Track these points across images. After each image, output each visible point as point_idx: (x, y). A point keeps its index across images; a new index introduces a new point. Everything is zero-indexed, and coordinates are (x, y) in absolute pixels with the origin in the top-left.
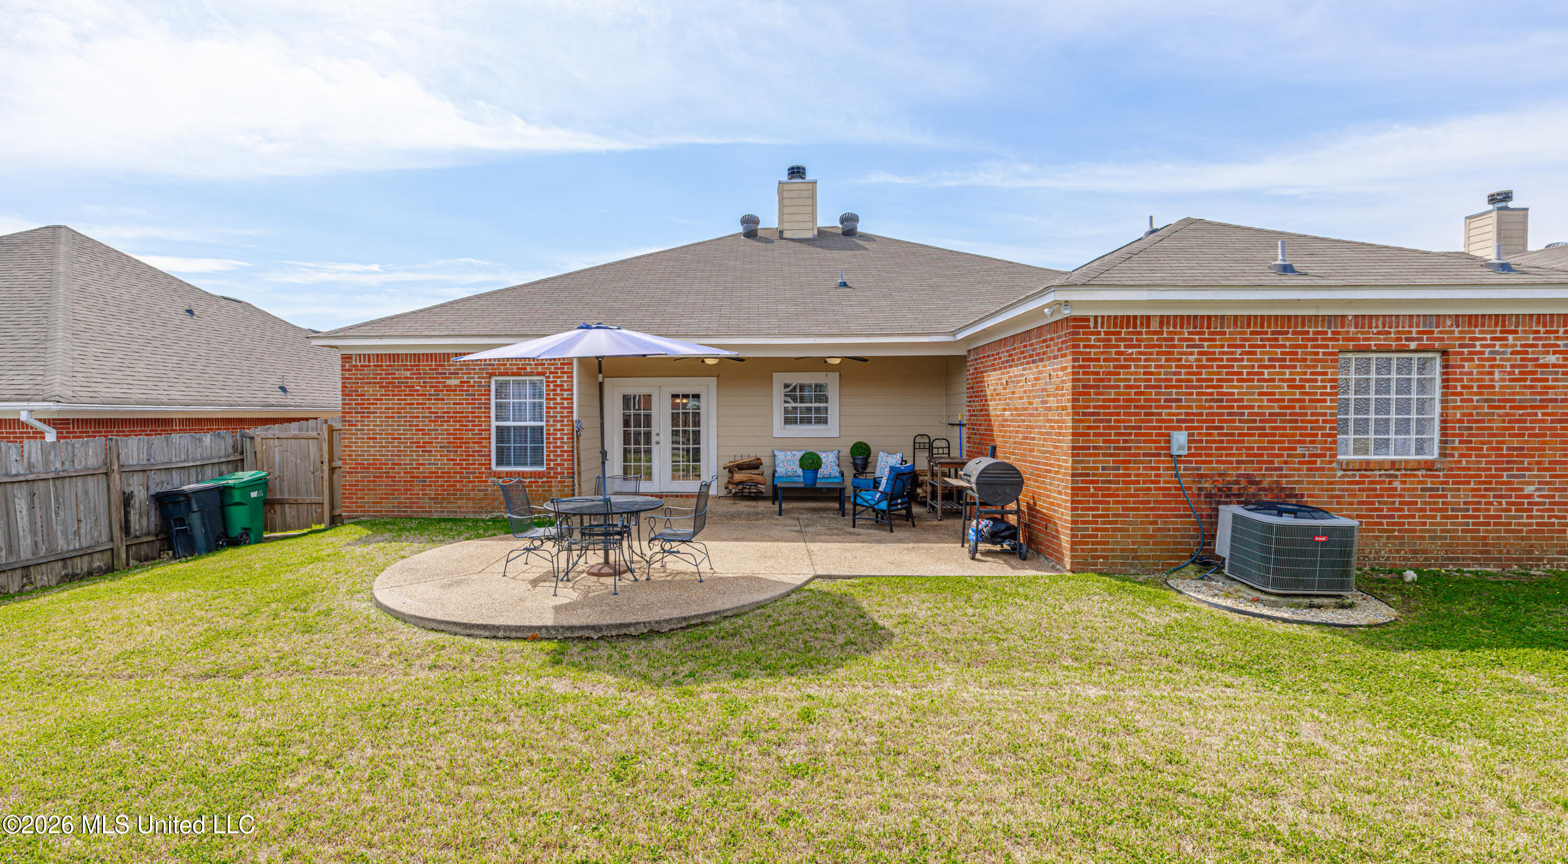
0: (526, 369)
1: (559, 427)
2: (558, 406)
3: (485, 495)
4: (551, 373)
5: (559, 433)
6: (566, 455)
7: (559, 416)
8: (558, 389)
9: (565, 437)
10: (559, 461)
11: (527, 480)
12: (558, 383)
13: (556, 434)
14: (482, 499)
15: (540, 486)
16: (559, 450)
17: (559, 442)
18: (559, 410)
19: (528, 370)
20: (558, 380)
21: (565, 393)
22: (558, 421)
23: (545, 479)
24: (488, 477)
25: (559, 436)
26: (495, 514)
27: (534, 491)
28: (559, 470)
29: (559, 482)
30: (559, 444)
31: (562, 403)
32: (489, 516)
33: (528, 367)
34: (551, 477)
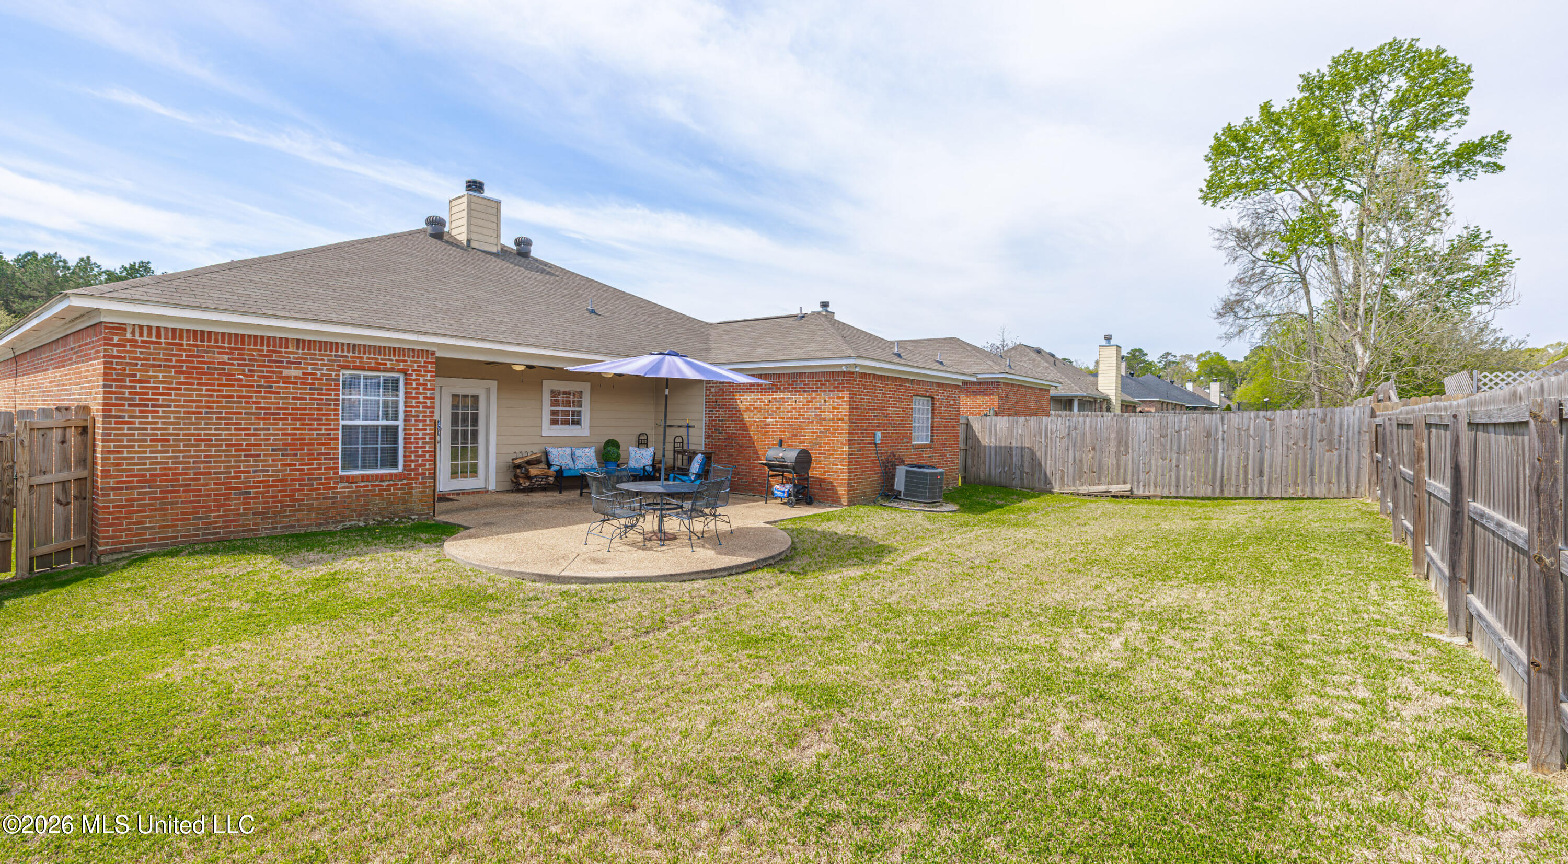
0: (386, 364)
1: (421, 427)
2: (421, 406)
3: (333, 503)
4: (413, 370)
5: (421, 433)
6: (428, 455)
7: (421, 415)
8: (421, 388)
9: (428, 437)
10: (420, 462)
11: (385, 484)
12: (421, 381)
13: (418, 434)
14: (330, 508)
15: (400, 489)
16: (420, 451)
17: (420, 442)
18: (421, 409)
19: (389, 366)
20: (421, 379)
21: (428, 392)
22: (420, 421)
23: (405, 481)
24: (337, 483)
25: (420, 436)
26: (348, 524)
27: (392, 494)
28: (420, 471)
29: (420, 483)
30: (420, 444)
31: (426, 403)
32: (340, 527)
33: (388, 363)
34: (412, 479)
